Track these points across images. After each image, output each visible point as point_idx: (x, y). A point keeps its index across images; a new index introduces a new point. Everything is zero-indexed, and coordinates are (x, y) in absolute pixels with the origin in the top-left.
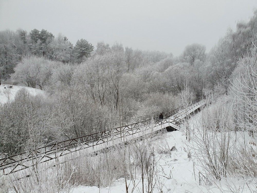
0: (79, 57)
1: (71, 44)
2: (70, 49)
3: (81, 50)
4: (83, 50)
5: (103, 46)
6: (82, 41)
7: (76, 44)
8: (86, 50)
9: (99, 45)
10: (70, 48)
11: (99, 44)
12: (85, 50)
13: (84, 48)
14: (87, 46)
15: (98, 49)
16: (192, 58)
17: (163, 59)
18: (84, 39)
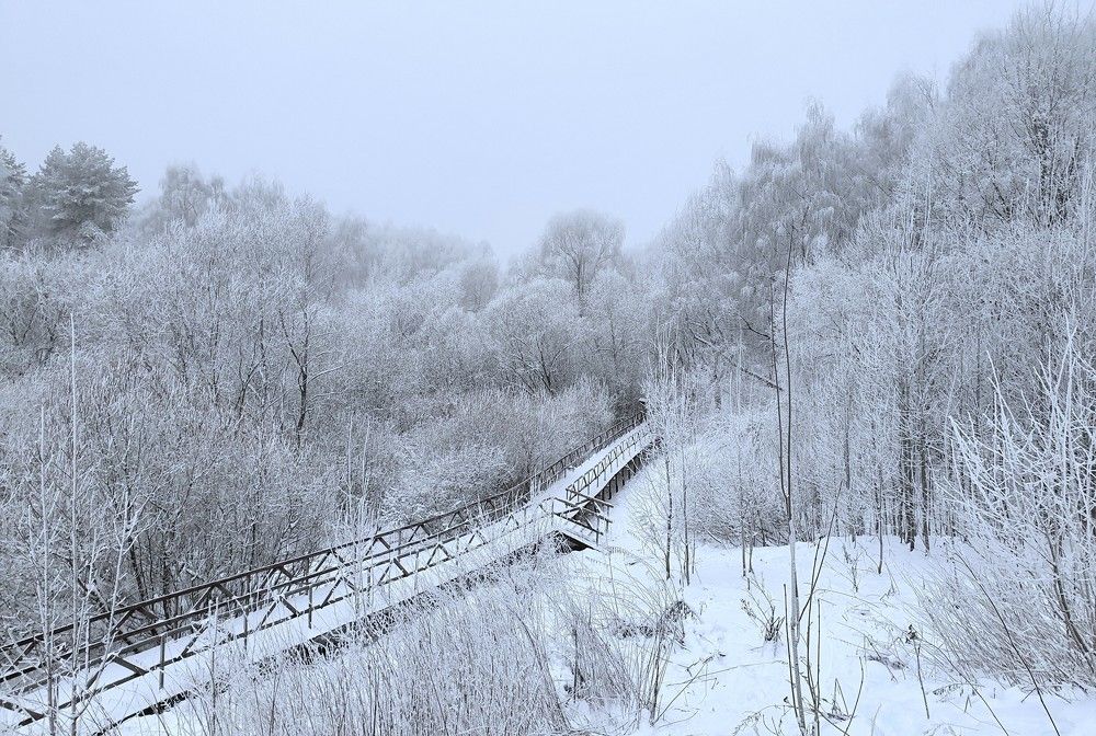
0: (59, 227)
1: (11, 162)
2: (12, 186)
3: (72, 193)
4: (85, 196)
5: (197, 184)
6: (82, 153)
7: (45, 166)
8: (101, 196)
9: (177, 179)
10: (11, 179)
11: (172, 174)
12: (93, 195)
13: (92, 184)
14: (105, 179)
15: (168, 193)
16: (573, 266)
17: (457, 260)
18: (89, 147)
